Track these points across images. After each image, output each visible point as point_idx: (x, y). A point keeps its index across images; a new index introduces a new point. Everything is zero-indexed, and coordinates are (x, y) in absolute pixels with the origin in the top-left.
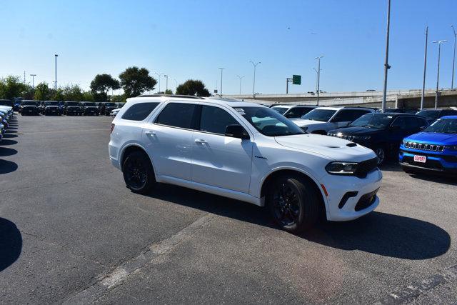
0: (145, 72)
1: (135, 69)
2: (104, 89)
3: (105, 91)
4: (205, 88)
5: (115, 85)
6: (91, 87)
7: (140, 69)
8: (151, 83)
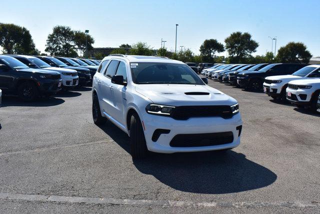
0: (247, 36)
1: (239, 34)
2: (211, 51)
3: (212, 54)
4: (306, 50)
5: (220, 48)
6: (200, 51)
7: (243, 34)
8: (253, 46)
